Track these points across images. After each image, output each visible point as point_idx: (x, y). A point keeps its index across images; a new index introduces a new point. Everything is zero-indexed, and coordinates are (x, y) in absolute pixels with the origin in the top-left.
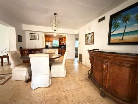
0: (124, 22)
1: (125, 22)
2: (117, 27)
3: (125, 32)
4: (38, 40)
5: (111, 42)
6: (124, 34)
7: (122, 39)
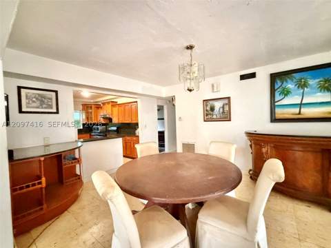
0: (298, 87)
1: (300, 88)
2: (286, 93)
3: (303, 102)
4: (57, 113)
5: (278, 116)
6: (301, 105)
7: (300, 113)
